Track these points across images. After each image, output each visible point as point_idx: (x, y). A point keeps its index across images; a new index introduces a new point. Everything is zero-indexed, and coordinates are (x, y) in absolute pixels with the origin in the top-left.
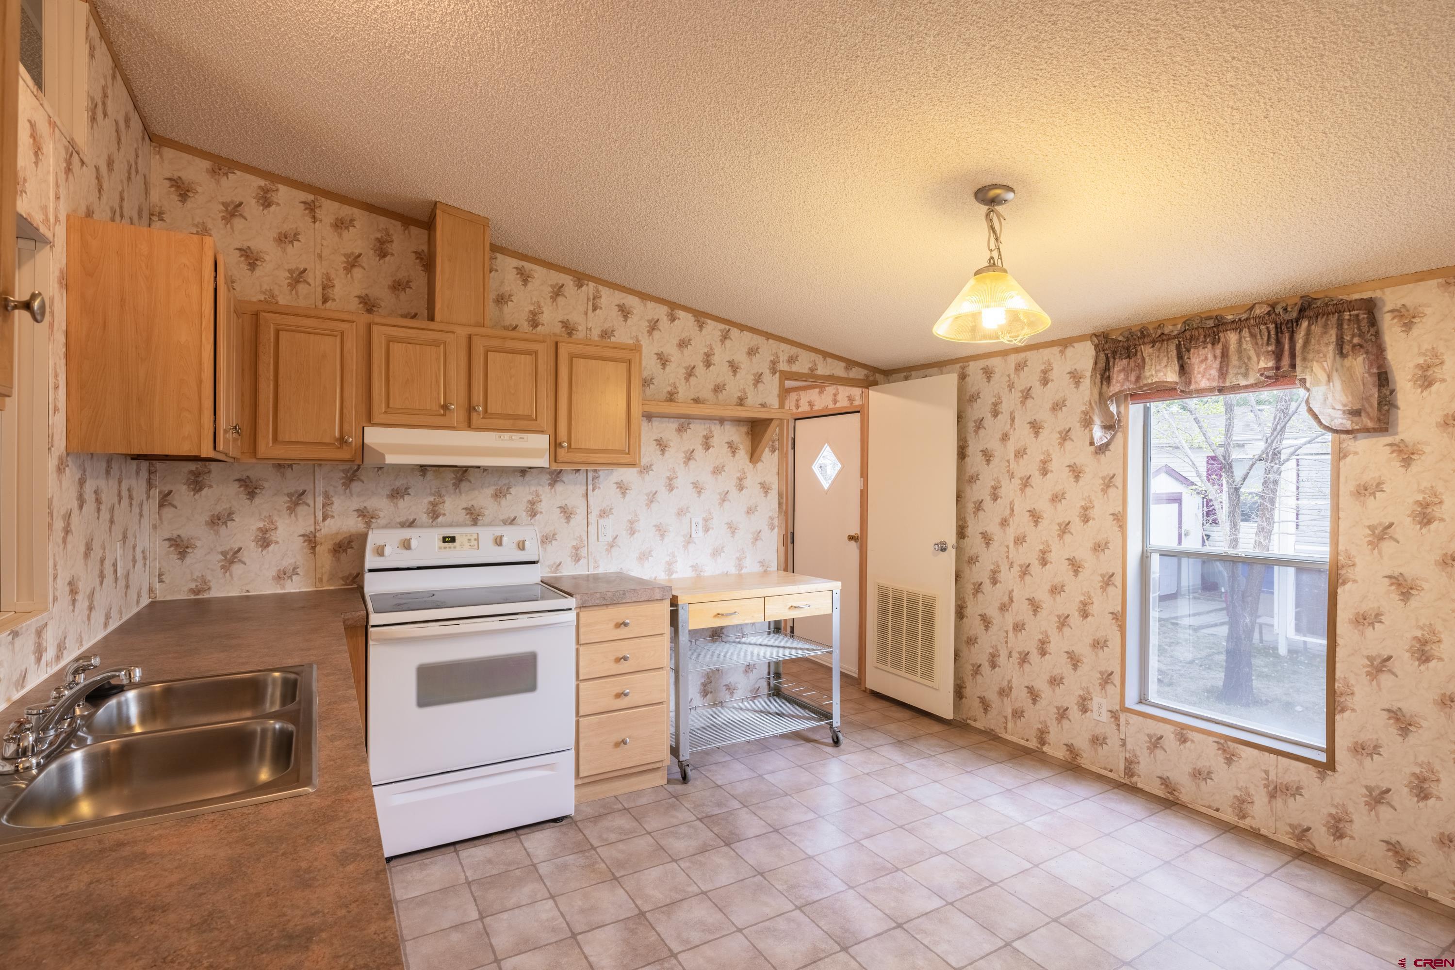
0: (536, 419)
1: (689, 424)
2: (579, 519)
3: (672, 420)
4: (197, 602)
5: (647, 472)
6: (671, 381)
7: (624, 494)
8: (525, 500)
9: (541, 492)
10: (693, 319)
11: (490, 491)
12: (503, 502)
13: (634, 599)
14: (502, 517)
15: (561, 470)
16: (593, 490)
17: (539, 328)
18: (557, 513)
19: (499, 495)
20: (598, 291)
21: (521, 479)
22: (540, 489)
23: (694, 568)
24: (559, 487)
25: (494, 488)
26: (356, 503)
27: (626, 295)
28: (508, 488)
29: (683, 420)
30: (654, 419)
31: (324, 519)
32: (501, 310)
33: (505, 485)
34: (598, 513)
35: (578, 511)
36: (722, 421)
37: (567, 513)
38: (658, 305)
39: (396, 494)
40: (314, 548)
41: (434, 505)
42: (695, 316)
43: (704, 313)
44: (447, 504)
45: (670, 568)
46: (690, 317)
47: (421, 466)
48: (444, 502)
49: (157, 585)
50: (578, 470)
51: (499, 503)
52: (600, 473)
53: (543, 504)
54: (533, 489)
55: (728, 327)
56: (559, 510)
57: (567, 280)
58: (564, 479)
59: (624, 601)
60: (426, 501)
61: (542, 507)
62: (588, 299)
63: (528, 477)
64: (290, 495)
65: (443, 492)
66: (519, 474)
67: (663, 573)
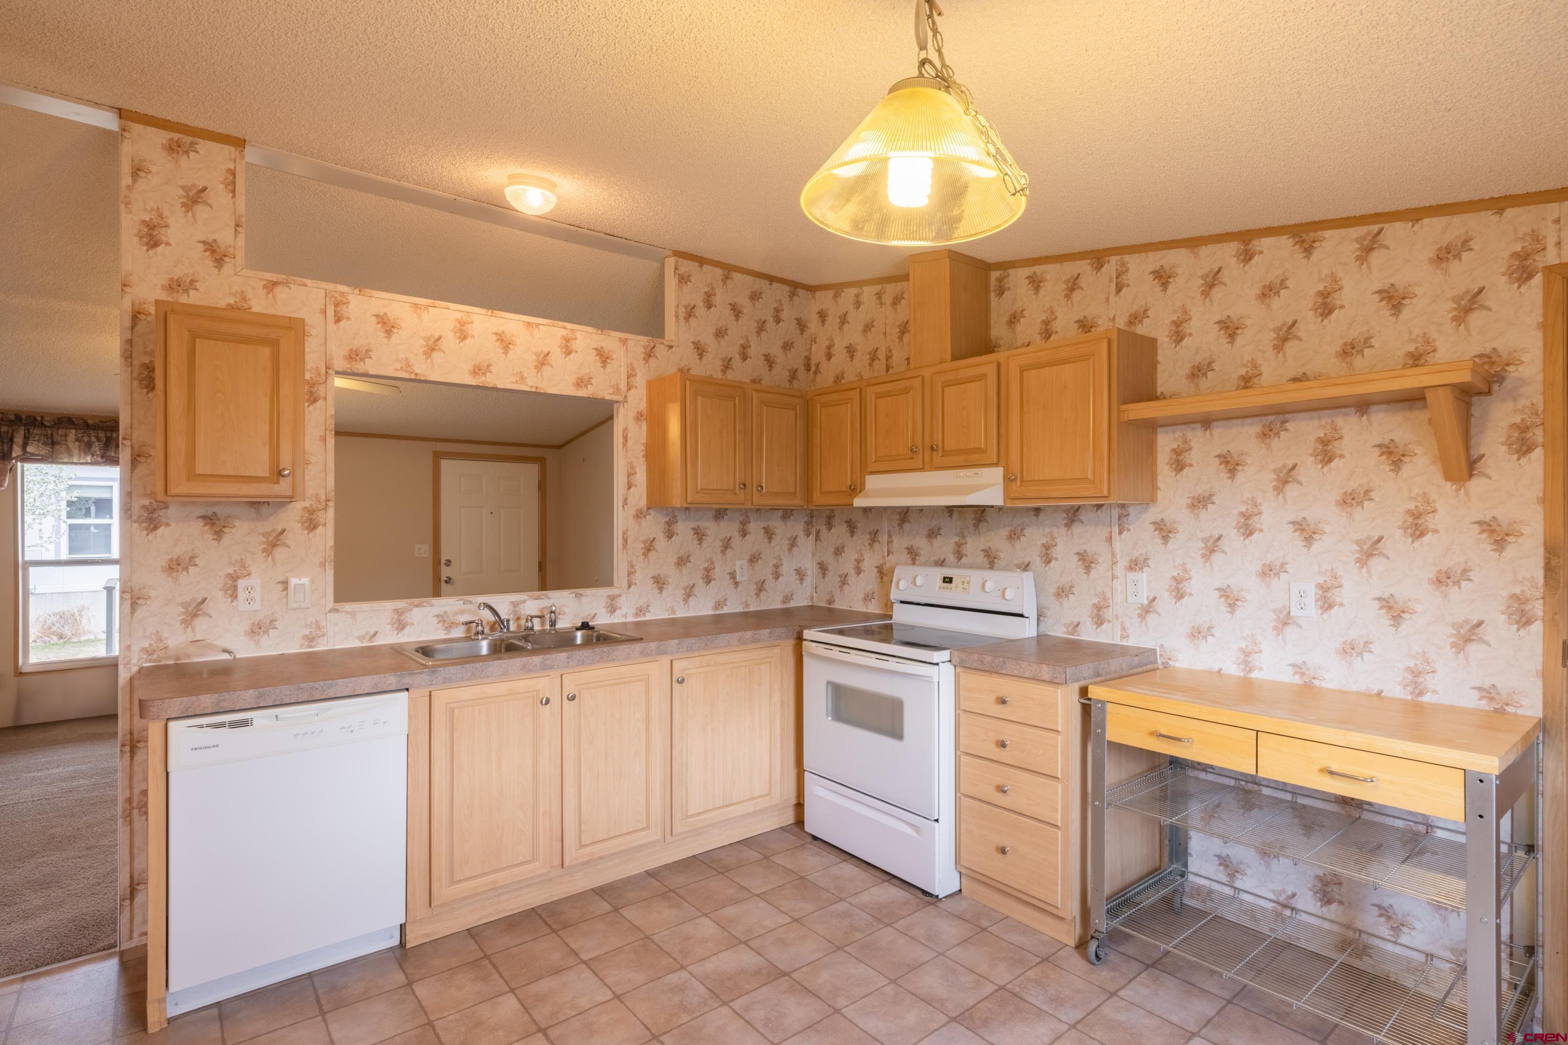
0: (986, 452)
1: (1283, 422)
2: (1100, 570)
3: (1249, 420)
4: (830, 609)
5: (1205, 506)
6: (1247, 358)
7: (1165, 539)
8: (1039, 543)
9: (1056, 535)
10: (1291, 242)
11: (1005, 532)
12: (1018, 545)
13: (1016, 672)
14: (1016, 562)
15: (1079, 507)
16: (1120, 533)
17: (1053, 337)
18: (1074, 561)
19: (1013, 536)
20: (1123, 265)
21: (1035, 518)
22: (1055, 530)
23: (1299, 668)
24: (1077, 529)
25: (1008, 529)
26: (906, 542)
27: (1164, 252)
28: (1023, 529)
29: (1272, 418)
30: (1215, 424)
31: (888, 555)
32: (1014, 331)
33: (1019, 525)
34: (1127, 564)
35: (1101, 560)
36: (1363, 405)
37: (1087, 561)
38: (1219, 246)
39: (933, 534)
40: (882, 578)
41: (959, 545)
42: (1293, 237)
43: (1314, 223)
44: (969, 545)
45: (1247, 657)
46: (1285, 241)
47: (948, 507)
48: (966, 543)
49: (815, 595)
50: (1101, 506)
51: (1013, 546)
52: (1130, 509)
53: (1059, 548)
54: (1047, 530)
55: (1375, 228)
56: (1076, 557)
57: (1084, 266)
58: (1083, 518)
59: (1004, 672)
60: (953, 541)
61: (1058, 552)
62: (1111, 281)
63: (1042, 516)
64: (870, 533)
65: (966, 533)
66: (1033, 513)
67: (1234, 667)
